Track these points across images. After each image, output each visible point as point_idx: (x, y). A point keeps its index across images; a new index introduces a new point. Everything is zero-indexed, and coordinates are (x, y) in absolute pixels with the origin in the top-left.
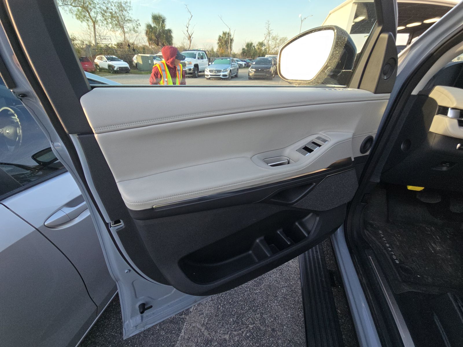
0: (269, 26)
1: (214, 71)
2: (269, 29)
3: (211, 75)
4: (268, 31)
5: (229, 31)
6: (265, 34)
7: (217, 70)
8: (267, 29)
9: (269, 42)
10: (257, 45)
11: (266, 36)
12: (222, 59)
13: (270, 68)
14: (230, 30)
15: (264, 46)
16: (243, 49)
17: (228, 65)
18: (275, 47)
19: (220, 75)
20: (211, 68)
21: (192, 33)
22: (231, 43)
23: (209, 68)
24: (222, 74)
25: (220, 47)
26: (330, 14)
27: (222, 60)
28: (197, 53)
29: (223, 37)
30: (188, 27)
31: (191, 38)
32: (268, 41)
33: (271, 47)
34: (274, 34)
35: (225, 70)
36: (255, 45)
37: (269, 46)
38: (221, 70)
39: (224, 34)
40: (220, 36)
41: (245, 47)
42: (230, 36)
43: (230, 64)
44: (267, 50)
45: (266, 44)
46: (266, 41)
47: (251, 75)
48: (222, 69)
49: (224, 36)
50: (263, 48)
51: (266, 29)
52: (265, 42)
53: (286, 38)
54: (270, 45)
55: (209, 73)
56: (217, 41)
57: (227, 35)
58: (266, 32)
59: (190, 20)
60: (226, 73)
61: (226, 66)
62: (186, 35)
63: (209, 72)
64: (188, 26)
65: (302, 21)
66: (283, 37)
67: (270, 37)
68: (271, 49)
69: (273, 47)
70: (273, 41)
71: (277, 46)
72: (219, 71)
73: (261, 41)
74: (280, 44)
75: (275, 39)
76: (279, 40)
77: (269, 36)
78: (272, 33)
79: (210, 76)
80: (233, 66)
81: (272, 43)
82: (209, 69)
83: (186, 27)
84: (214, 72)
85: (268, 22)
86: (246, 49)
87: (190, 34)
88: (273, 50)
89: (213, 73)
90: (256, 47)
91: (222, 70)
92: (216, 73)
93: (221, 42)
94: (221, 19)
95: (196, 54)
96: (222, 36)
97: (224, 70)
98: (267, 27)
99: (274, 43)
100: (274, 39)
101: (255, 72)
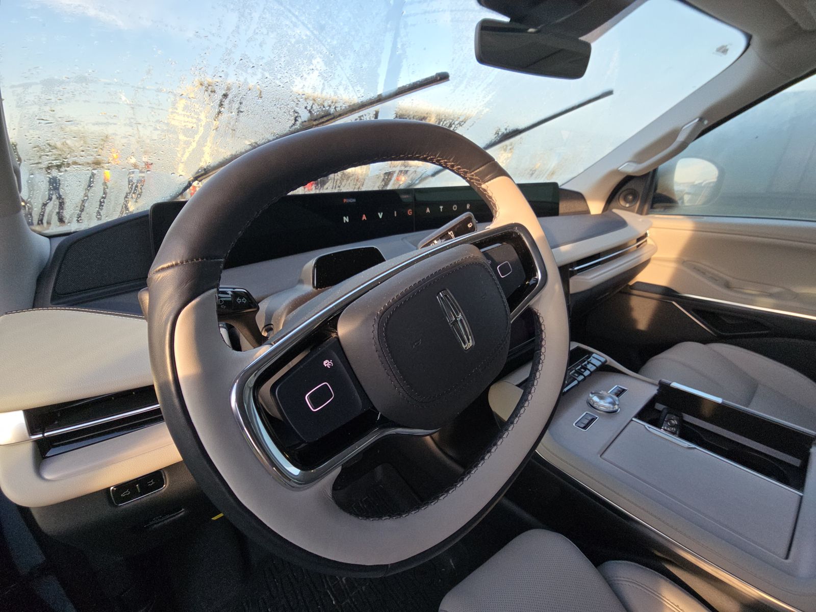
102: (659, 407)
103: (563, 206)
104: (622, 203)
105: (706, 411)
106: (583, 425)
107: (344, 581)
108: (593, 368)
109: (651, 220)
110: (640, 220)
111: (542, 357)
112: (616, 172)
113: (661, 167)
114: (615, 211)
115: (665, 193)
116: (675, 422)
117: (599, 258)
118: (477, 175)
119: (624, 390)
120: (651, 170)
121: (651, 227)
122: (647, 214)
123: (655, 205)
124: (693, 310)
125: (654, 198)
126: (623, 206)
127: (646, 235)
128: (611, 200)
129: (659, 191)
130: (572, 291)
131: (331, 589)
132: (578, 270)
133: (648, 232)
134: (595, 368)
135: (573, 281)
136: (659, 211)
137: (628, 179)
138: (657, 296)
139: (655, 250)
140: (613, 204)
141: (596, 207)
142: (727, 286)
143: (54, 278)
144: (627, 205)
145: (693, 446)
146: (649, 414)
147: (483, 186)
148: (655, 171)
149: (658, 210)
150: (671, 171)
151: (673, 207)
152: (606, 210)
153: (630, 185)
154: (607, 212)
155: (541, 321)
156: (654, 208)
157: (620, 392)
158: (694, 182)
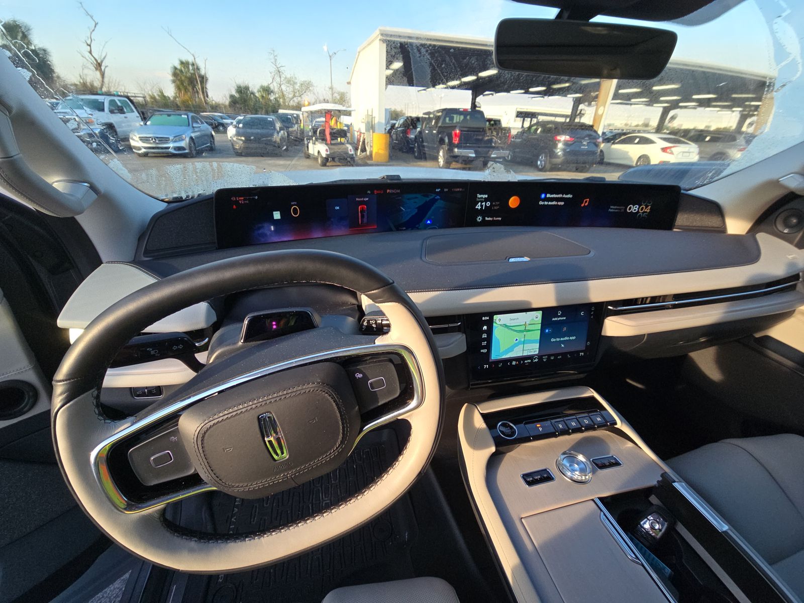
0: (276, 59)
1: (151, 139)
2: (277, 64)
3: (145, 148)
4: (275, 67)
5: (193, 61)
6: (271, 73)
7: (157, 138)
8: (272, 62)
9: (283, 87)
10: (259, 91)
11: (274, 75)
12: (169, 115)
13: (272, 135)
14: (195, 59)
15: (272, 94)
16: (232, 96)
17: (184, 128)
18: (294, 96)
19: (168, 148)
20: (142, 134)
21: (102, 57)
22: (202, 82)
23: (139, 134)
24: (171, 145)
25: (178, 88)
26: (359, 52)
27: (169, 118)
28: (106, 100)
29: (181, 71)
30: (90, 46)
31: (103, 68)
32: (279, 86)
33: (287, 96)
34: (288, 74)
35: (178, 138)
36: (255, 91)
37: (283, 93)
38: (168, 138)
39: (184, 64)
40: (175, 68)
41: (234, 93)
42: (198, 69)
43: (189, 125)
44: (281, 100)
45: (276, 90)
46: (275, 84)
47: (237, 147)
48: (171, 135)
49: (184, 67)
50: (272, 97)
51: (272, 64)
52: (274, 87)
53: (310, 81)
54: (285, 93)
55: (140, 144)
56: (171, 78)
57: (191, 67)
58: (273, 69)
59: (93, 30)
60: (183, 144)
61: (178, 130)
62: (89, 59)
63: (140, 142)
64: (89, 44)
65: (330, 57)
66: (306, 80)
67: (282, 79)
68: (287, 100)
69: (291, 96)
70: (288, 85)
71: (297, 94)
72: (166, 140)
73: (265, 84)
74: (302, 92)
75: (292, 82)
76: (299, 85)
77: (280, 77)
78: (284, 71)
79: (143, 150)
80: (196, 130)
81: (288, 89)
82: (138, 136)
83: (86, 44)
84: (152, 142)
85: (272, 52)
86: (237, 95)
87: (97, 59)
88: (291, 102)
89: (150, 143)
90: (257, 95)
91: (171, 138)
92: (157, 143)
93: (179, 80)
94: (171, 36)
95: (103, 103)
96: (179, 67)
97: (174, 137)
98: (273, 60)
99: (291, 89)
100: (289, 81)
101: (244, 142)
102: (654, 499)
104: (780, 227)
106: (530, 479)
107: (324, 505)
112: (776, 183)
114: (759, 235)
126: (780, 231)
131: (313, 506)
141: (737, 226)
143: (146, 239)
144: (786, 231)
152: (751, 233)
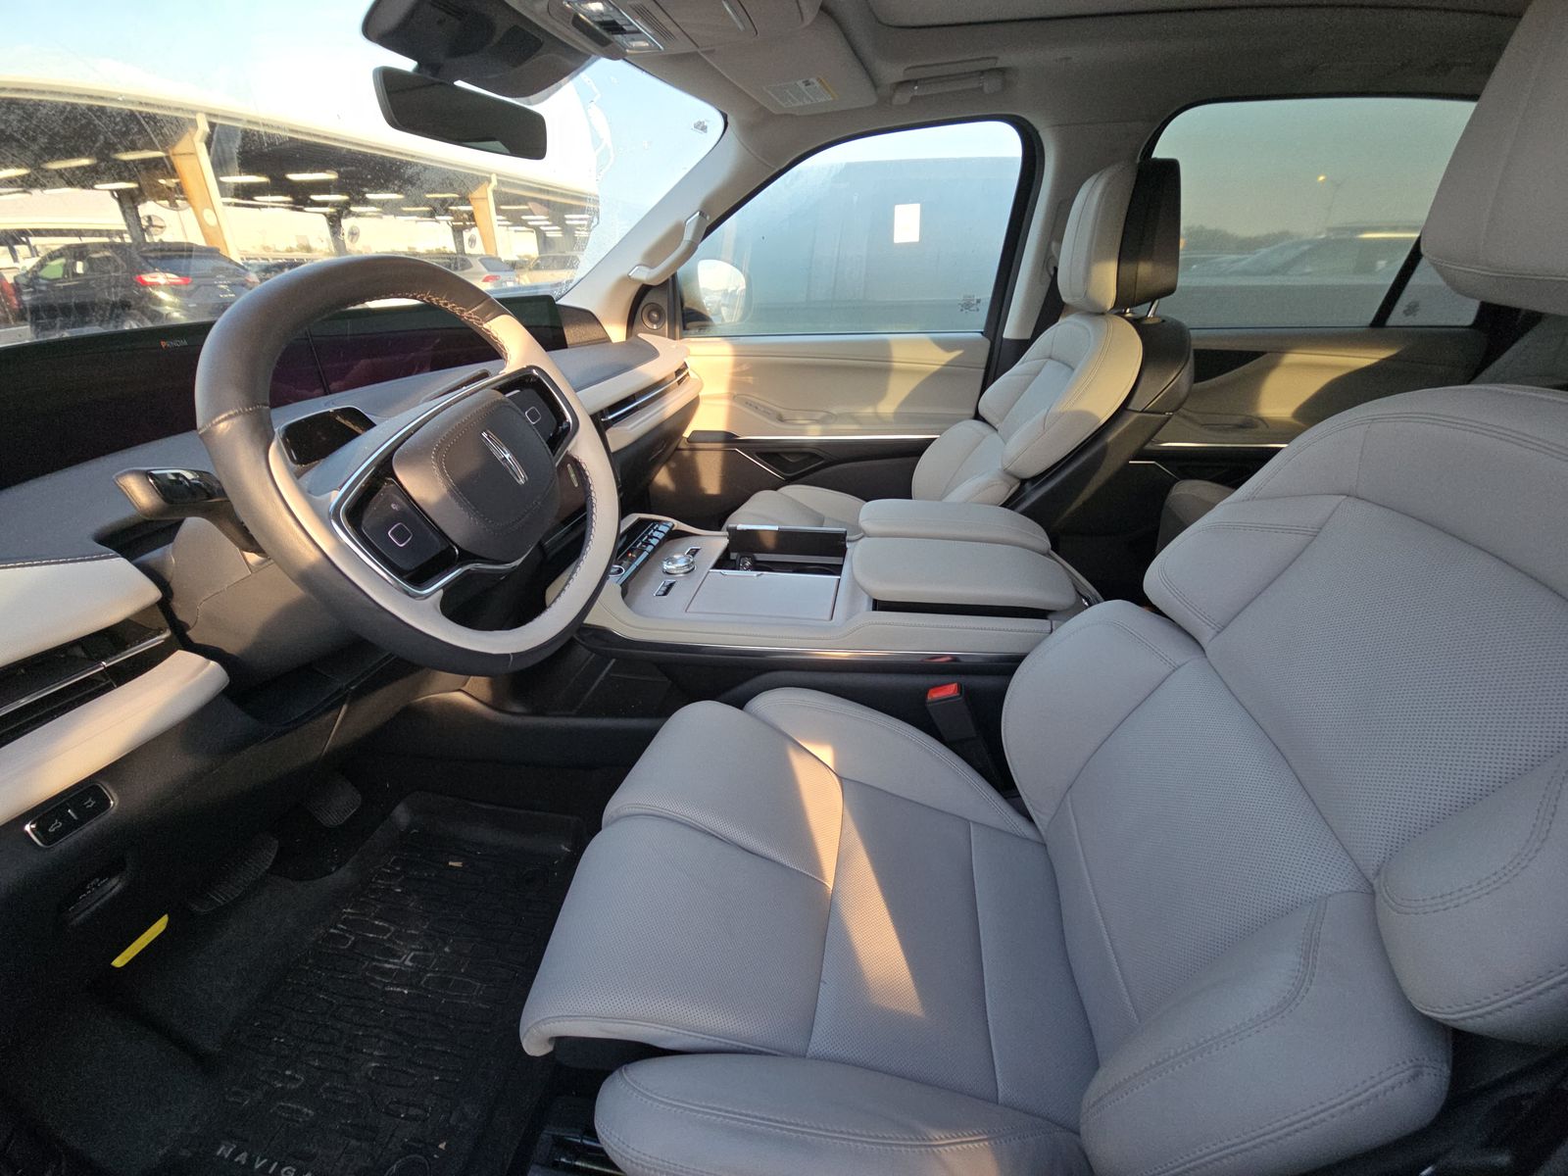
102: (733, 551)
103: (571, 334)
104: (647, 325)
105: (770, 542)
106: (662, 593)
108: (661, 536)
109: (687, 345)
110: (674, 346)
111: (594, 501)
112: (628, 281)
113: (680, 271)
114: (640, 335)
115: (695, 308)
116: (748, 564)
117: (635, 401)
118: (475, 313)
119: (697, 550)
120: (669, 276)
121: (688, 354)
122: (681, 338)
123: (689, 325)
124: (758, 454)
125: (683, 315)
126: (649, 329)
127: (685, 366)
128: (631, 322)
129: (686, 305)
130: (613, 449)
132: (613, 419)
133: (686, 360)
134: (663, 535)
135: (609, 434)
136: (696, 333)
137: (645, 290)
138: (719, 445)
139: (701, 385)
140: (636, 327)
141: (617, 333)
142: (781, 419)
144: (655, 327)
145: (759, 573)
146: (723, 562)
147: (486, 326)
148: (674, 277)
149: (692, 332)
150: (693, 277)
151: (706, 326)
152: (631, 335)
153: (649, 298)
154: (632, 338)
155: (584, 467)
156: (688, 329)
157: (694, 552)
158: (727, 290)
